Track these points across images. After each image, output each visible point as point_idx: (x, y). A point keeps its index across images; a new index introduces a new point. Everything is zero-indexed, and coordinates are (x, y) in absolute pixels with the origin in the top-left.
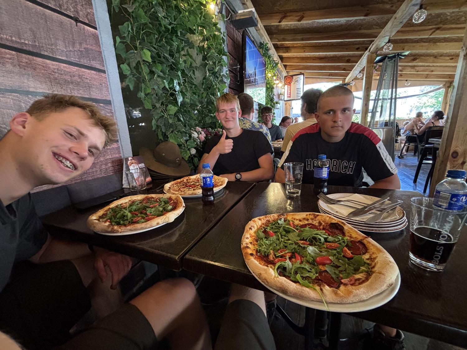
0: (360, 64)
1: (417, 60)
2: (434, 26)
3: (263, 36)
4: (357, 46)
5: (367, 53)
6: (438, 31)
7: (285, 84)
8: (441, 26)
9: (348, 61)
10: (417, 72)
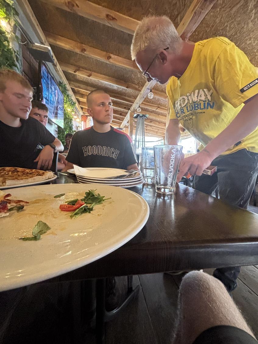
0: (127, 117)
1: (152, 123)
2: (157, 106)
3: (62, 78)
4: (125, 106)
5: (130, 111)
6: (159, 108)
7: (82, 121)
8: (160, 106)
9: (121, 114)
10: (153, 129)
